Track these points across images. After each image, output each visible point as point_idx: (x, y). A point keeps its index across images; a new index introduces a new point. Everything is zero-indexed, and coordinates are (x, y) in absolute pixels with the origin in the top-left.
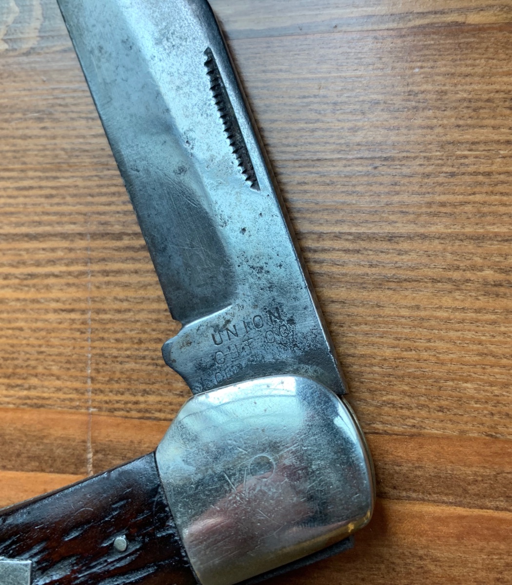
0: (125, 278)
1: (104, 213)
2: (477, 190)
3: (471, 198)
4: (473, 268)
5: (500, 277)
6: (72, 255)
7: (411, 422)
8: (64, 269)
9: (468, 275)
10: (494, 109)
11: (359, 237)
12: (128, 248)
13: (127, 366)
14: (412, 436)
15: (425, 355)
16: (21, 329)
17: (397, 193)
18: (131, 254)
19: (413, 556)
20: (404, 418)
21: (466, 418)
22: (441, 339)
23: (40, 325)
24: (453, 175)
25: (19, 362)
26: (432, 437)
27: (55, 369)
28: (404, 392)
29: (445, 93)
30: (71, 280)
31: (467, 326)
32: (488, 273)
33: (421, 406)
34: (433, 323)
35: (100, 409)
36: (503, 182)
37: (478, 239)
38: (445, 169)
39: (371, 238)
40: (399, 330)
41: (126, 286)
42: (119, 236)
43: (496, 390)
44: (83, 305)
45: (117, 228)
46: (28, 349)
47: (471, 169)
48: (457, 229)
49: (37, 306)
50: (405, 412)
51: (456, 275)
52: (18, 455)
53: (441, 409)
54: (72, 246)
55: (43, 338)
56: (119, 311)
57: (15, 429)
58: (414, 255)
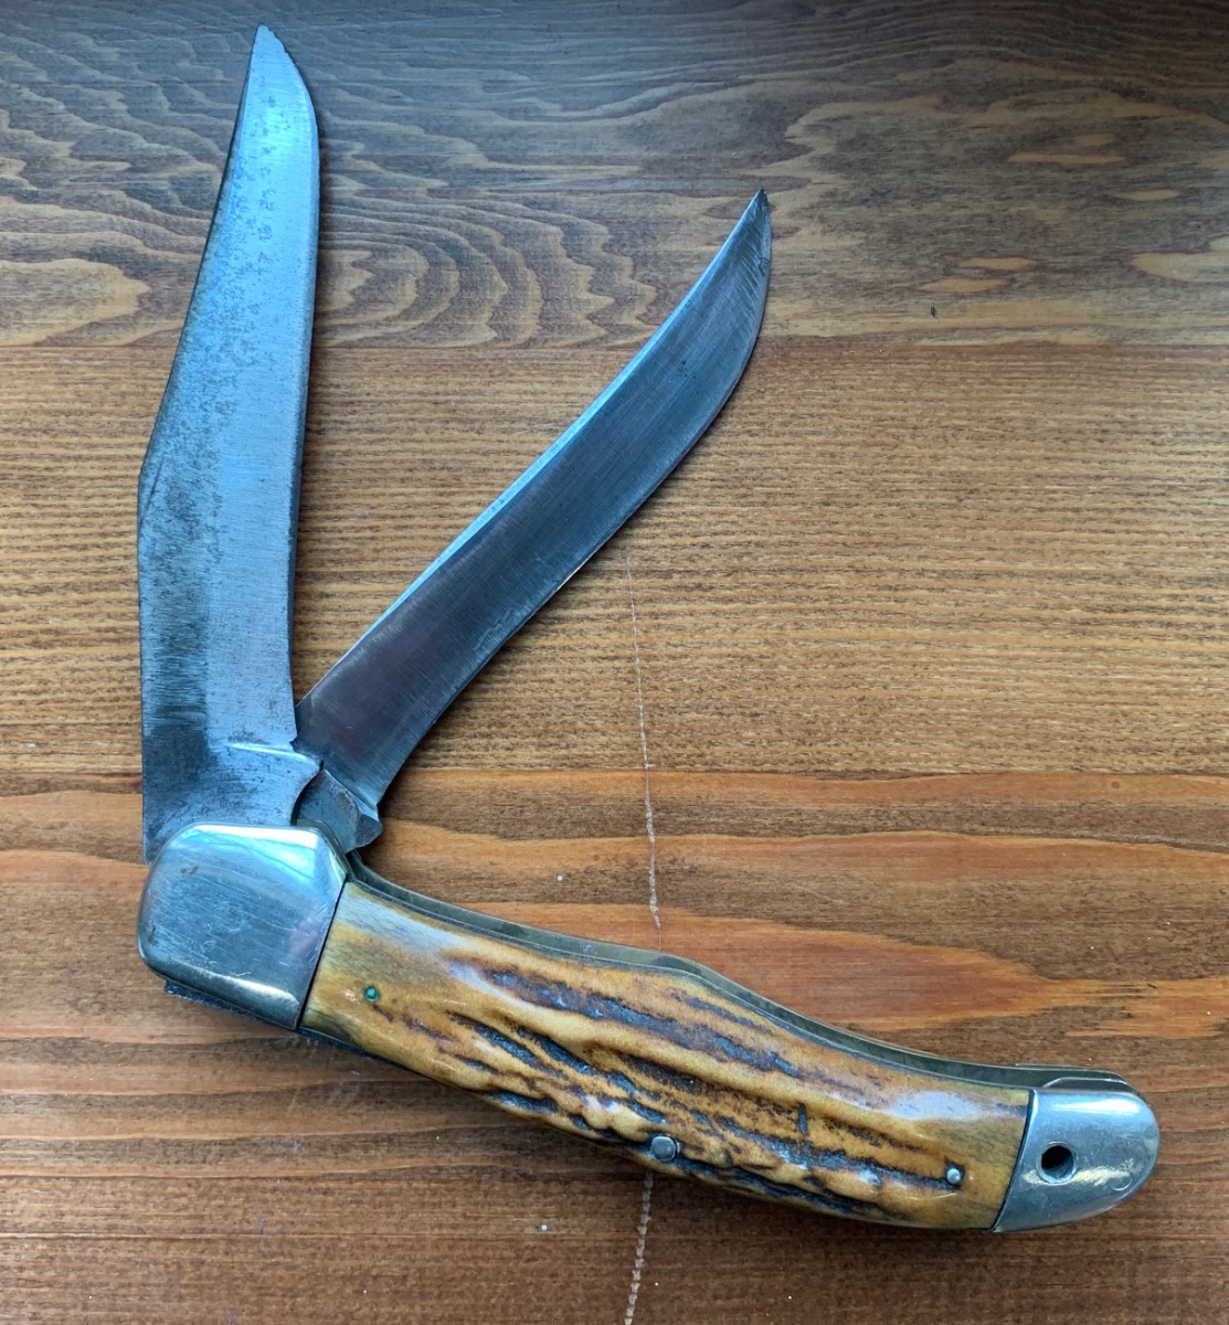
0: (678, 620)
1: (647, 547)
2: (1067, 526)
3: (1060, 534)
4: (1062, 607)
5: (1089, 615)
6: (611, 595)
7: (999, 760)
8: (601, 611)
9: (1056, 613)
10: (1084, 441)
11: (944, 573)
12: (678, 587)
13: (688, 716)
14: (1000, 774)
15: (1013, 694)
16: (552, 681)
17: (984, 528)
18: (683, 593)
19: (1002, 887)
20: (992, 757)
21: (1053, 753)
22: (1030, 679)
23: (574, 675)
24: (1041, 510)
25: (552, 718)
26: (1020, 774)
27: (599, 724)
28: (991, 732)
29: (1035, 421)
30: (612, 623)
31: (1054, 664)
32: (1075, 611)
33: (1008, 745)
34: (1021, 662)
35: (659, 763)
36: (1091, 519)
37: (1066, 577)
38: (1033, 504)
39: (957, 574)
40: (987, 670)
41: (681, 629)
42: (668, 574)
43: (1082, 726)
44: (628, 652)
45: (665, 565)
46: (562, 703)
47: (1061, 504)
48: (1046, 567)
49: (568, 654)
50: (993, 751)
51: (1045, 614)
52: (560, 821)
53: (1029, 747)
54: (610, 585)
55: (581, 689)
56: (674, 658)
57: (554, 792)
58: (1001, 594)
